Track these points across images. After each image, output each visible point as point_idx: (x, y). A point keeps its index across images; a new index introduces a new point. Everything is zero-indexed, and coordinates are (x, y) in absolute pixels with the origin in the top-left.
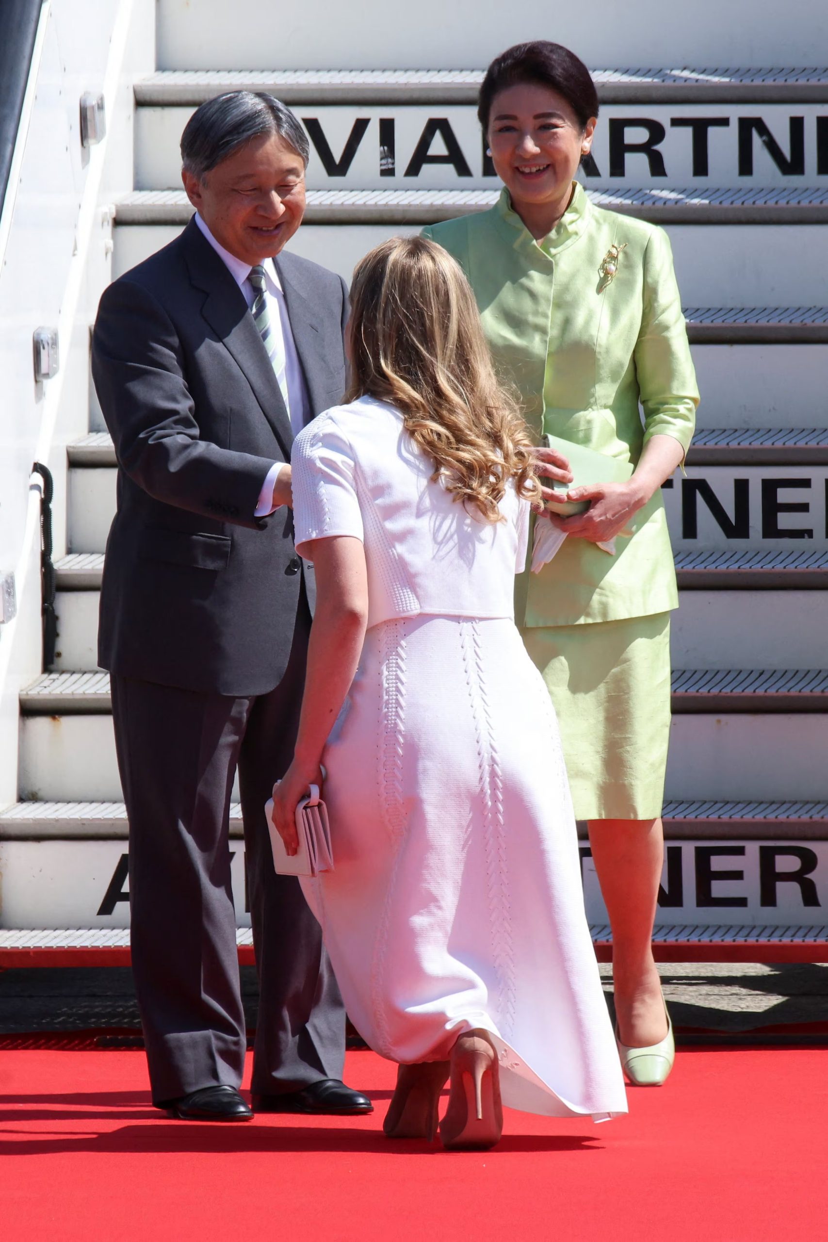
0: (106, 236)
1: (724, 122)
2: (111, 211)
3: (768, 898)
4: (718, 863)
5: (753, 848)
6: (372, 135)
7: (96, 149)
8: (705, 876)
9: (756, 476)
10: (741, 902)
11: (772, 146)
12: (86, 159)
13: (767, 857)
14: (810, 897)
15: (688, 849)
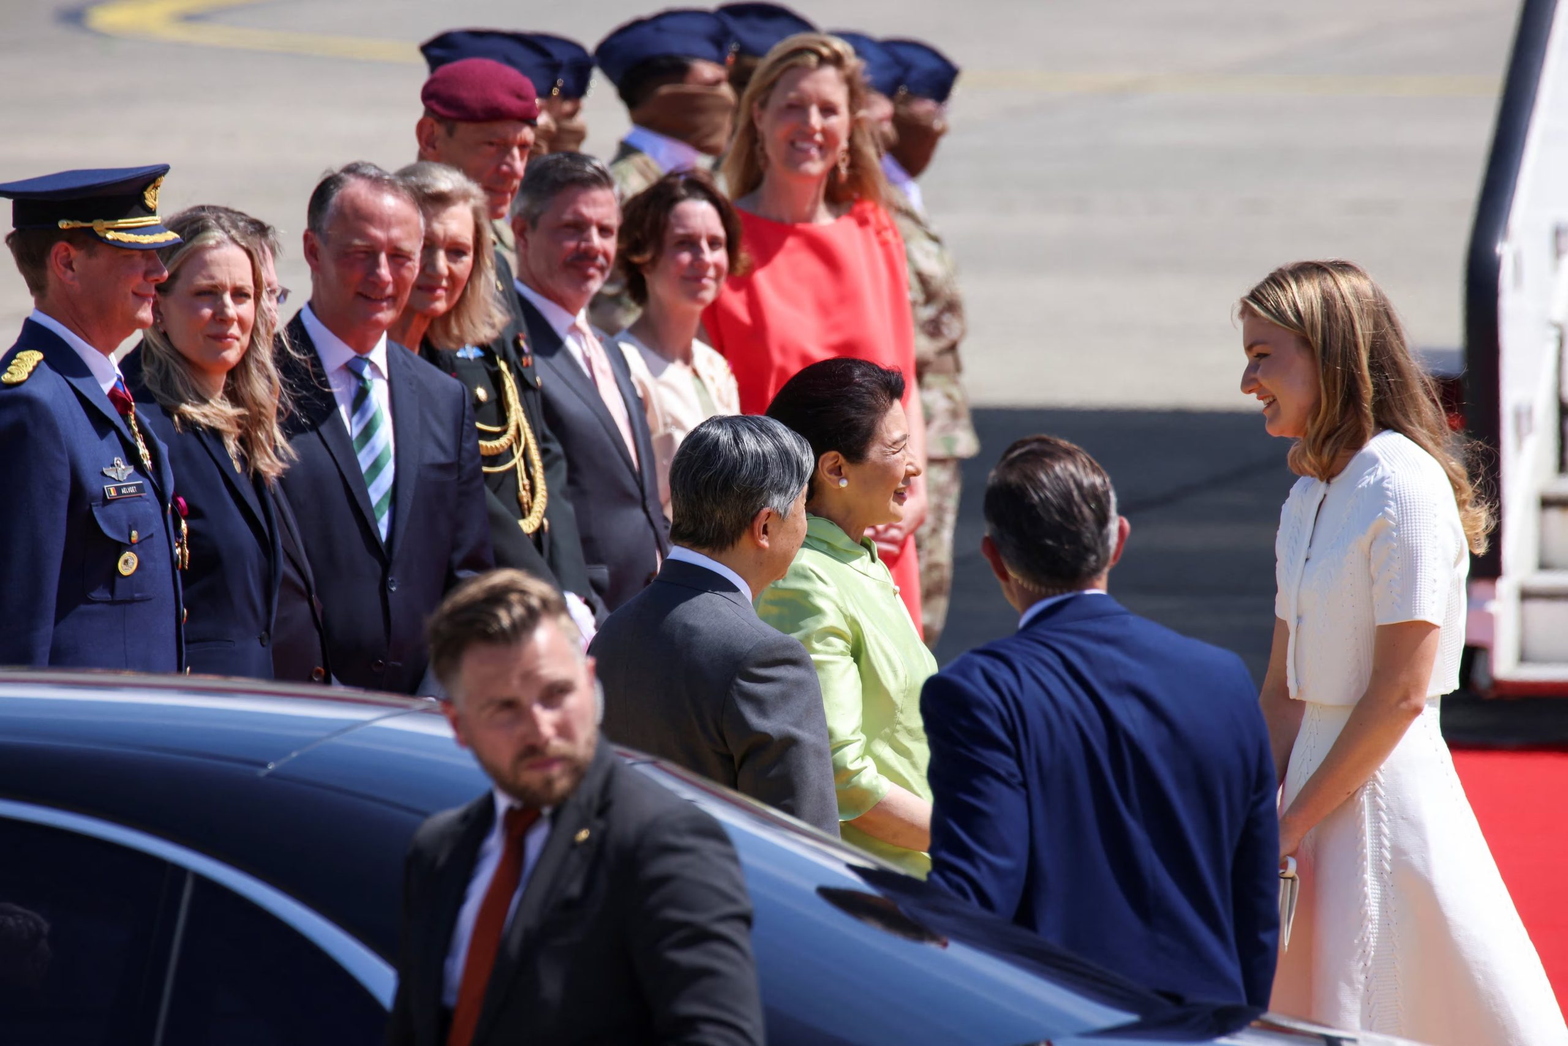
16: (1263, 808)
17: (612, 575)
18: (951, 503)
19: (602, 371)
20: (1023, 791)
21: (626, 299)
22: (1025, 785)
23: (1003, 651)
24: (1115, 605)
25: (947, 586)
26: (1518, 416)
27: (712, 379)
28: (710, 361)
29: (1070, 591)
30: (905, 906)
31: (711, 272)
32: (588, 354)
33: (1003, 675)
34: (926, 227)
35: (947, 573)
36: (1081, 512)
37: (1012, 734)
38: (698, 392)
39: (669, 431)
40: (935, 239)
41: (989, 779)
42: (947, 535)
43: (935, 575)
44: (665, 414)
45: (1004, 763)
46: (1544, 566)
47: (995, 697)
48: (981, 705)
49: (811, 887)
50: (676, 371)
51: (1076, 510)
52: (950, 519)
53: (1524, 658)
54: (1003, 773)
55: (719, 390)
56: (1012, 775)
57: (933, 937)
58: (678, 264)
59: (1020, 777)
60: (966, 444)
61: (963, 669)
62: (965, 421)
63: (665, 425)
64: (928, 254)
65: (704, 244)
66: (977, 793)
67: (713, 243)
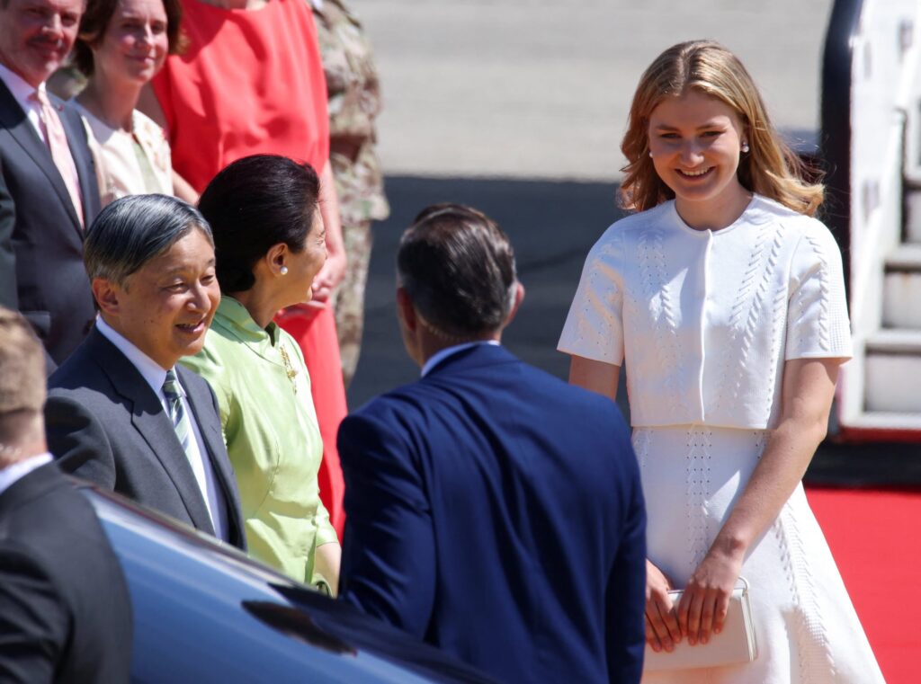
16: (634, 535)
17: (53, 321)
18: (364, 261)
19: (57, 137)
20: (427, 517)
21: (77, 72)
22: (430, 512)
23: (410, 394)
24: (506, 355)
25: (358, 335)
26: (866, 191)
27: (150, 144)
28: (147, 128)
29: (472, 340)
30: (316, 618)
31: (153, 53)
32: (44, 121)
33: (412, 415)
34: (348, 12)
35: (359, 323)
36: (491, 269)
37: (418, 466)
38: (138, 156)
39: (111, 191)
40: (356, 24)
41: (399, 508)
42: (359, 289)
43: (348, 326)
44: (108, 175)
45: (412, 492)
46: (886, 325)
47: (405, 435)
48: (393, 441)
49: (236, 604)
50: (119, 138)
51: (488, 268)
52: (362, 274)
53: (867, 407)
54: (411, 503)
55: (156, 154)
56: (418, 502)
57: (348, 649)
58: (125, 45)
59: (426, 507)
60: (380, 208)
61: (376, 410)
62: (378, 188)
63: (108, 185)
64: (351, 37)
65: (148, 28)
66: (388, 521)
67: (156, 27)
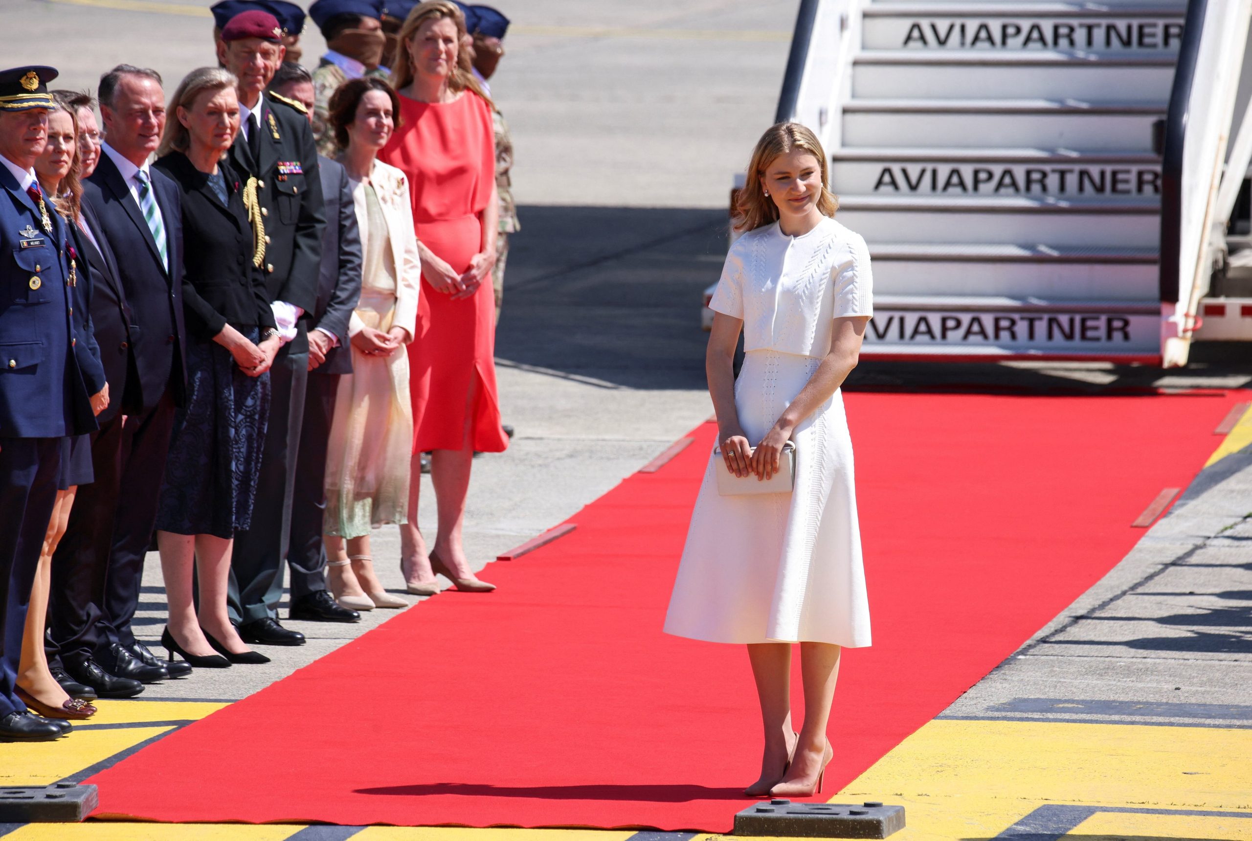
0: (849, 70)
1: (1099, 26)
2: (851, 58)
3: (1109, 337)
4: (1090, 323)
5: (1104, 318)
6: (957, 31)
7: (847, 34)
8: (1084, 329)
9: (1109, 169)
10: (1097, 339)
11: (1119, 36)
12: (841, 36)
13: (1109, 322)
14: (1126, 337)
15: (1078, 319)
18: (503, 257)
27: (381, 187)
31: (385, 129)
40: (498, 113)
58: (367, 124)
60: (512, 225)
65: (382, 114)
67: (387, 113)
